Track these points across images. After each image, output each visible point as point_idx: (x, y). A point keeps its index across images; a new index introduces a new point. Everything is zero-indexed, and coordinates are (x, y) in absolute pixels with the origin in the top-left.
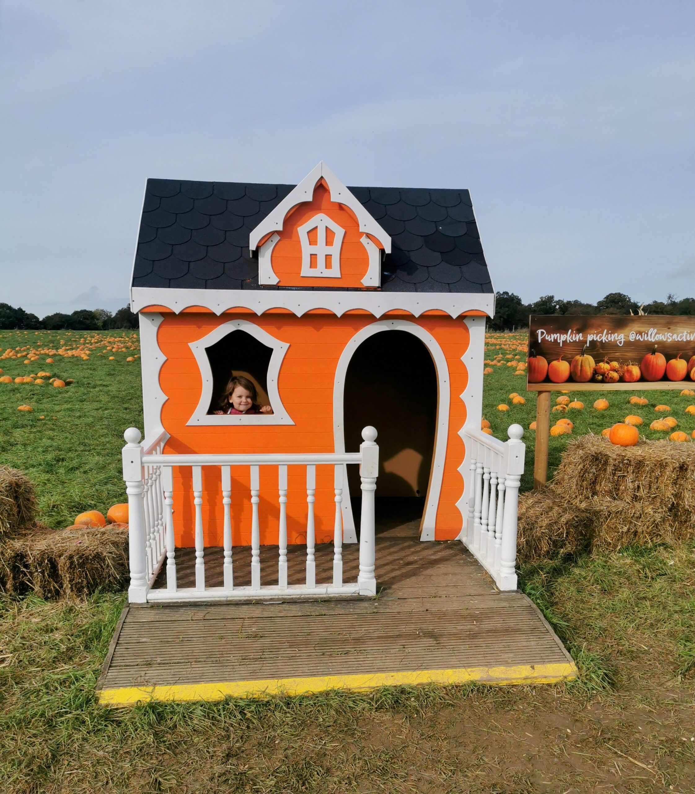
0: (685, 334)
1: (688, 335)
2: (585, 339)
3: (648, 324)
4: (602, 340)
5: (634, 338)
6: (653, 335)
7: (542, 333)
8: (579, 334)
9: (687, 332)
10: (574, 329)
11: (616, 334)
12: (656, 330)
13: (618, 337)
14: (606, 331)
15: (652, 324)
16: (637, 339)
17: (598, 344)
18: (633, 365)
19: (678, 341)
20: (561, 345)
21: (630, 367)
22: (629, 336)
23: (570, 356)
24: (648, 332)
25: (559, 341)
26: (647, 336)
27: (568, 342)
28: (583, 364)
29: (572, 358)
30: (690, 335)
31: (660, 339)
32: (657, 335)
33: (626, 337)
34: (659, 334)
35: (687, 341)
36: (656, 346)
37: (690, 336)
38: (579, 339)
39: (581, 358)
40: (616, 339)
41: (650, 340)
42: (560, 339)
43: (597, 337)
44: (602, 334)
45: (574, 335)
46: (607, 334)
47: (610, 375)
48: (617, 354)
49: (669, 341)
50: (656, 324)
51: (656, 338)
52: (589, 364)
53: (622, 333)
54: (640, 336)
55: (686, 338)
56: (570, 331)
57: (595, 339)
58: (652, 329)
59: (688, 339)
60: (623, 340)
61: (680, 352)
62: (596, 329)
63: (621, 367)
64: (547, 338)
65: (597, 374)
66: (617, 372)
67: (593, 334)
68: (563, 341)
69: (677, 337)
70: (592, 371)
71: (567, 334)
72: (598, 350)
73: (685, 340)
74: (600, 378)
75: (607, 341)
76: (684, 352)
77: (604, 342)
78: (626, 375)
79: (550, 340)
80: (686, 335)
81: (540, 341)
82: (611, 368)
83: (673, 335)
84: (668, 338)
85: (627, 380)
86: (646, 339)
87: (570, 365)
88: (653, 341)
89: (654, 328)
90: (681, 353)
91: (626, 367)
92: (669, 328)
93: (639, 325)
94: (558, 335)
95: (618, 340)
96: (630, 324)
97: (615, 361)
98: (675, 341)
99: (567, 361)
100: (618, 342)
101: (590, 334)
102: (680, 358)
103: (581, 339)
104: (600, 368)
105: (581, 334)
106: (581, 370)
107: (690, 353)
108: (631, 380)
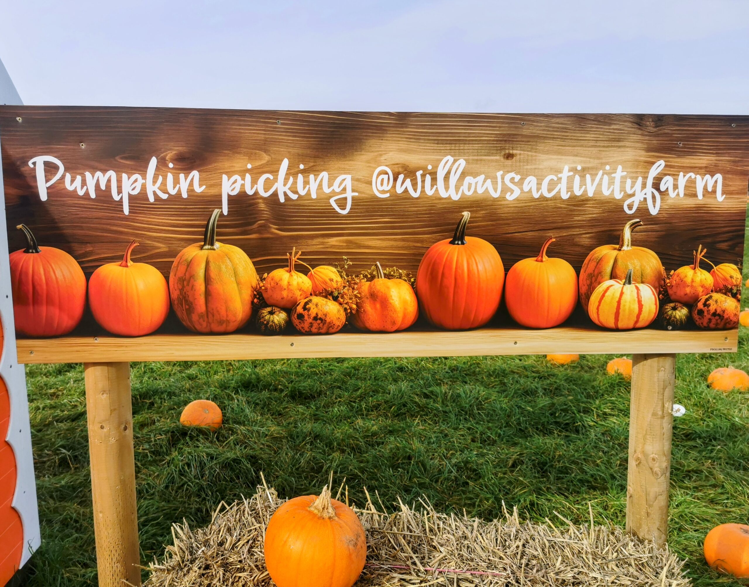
0: (565, 174)
1: (577, 178)
2: (213, 191)
3: (438, 142)
4: (275, 194)
5: (387, 187)
6: (453, 179)
7: (50, 168)
8: (187, 170)
9: (574, 170)
10: (170, 155)
11: (324, 175)
12: (462, 163)
13: (330, 185)
14: (285, 163)
15: (451, 142)
16: (399, 190)
17: (262, 206)
18: (388, 276)
19: (542, 198)
20: (126, 210)
21: (381, 283)
22: (370, 183)
23: (163, 248)
24: (436, 167)
25: (116, 198)
26: (434, 180)
27: (152, 199)
28: (213, 273)
29: (173, 254)
30: (583, 177)
31: (480, 191)
32: (468, 179)
33: (362, 186)
34: (475, 175)
35: (573, 198)
36: (466, 215)
37: (583, 182)
38: (191, 190)
39: (204, 253)
40: (327, 190)
41: (443, 194)
42: (120, 192)
43: (254, 182)
44: (275, 172)
45: (170, 177)
46: (292, 172)
47: (313, 311)
48: (333, 241)
49: (510, 197)
50: (465, 142)
51: (464, 188)
52: (236, 274)
53: (346, 171)
54: (408, 183)
55: (570, 188)
56: (153, 162)
57: (250, 192)
58: (450, 159)
59: (578, 192)
60: (349, 195)
61: (550, 234)
62: (251, 157)
63: (351, 284)
64: (70, 187)
65: (267, 306)
66: (335, 299)
67: (242, 173)
68: (131, 198)
69: (539, 184)
70: (247, 294)
71: (142, 169)
72: (264, 228)
73: (565, 196)
74: (280, 318)
75: (294, 197)
76: (564, 233)
77: (282, 200)
78: (368, 307)
79: (81, 193)
80: (571, 180)
81: (43, 196)
82: (315, 286)
83: (522, 180)
84: (505, 189)
85: (371, 325)
86: (429, 192)
87: (167, 278)
88: (456, 197)
89: (456, 155)
90: (553, 237)
91: (365, 285)
92: (509, 156)
93: (403, 145)
94: (112, 174)
95: (334, 193)
96: (372, 142)
97: (329, 262)
98: (534, 200)
99: (153, 264)
100: (332, 202)
101: (230, 174)
102: (551, 254)
103: (198, 189)
104: (277, 285)
105: (195, 174)
106: (208, 293)
107: (585, 240)
108: (389, 327)
